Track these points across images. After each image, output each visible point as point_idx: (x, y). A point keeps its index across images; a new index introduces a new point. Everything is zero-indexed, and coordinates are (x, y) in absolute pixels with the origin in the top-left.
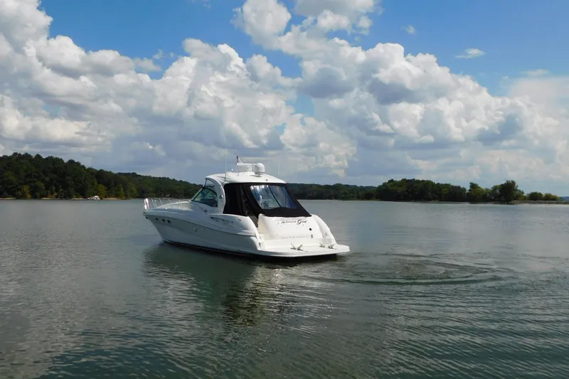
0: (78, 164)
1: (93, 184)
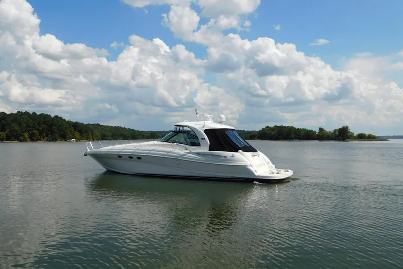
0: (61, 118)
1: (71, 131)
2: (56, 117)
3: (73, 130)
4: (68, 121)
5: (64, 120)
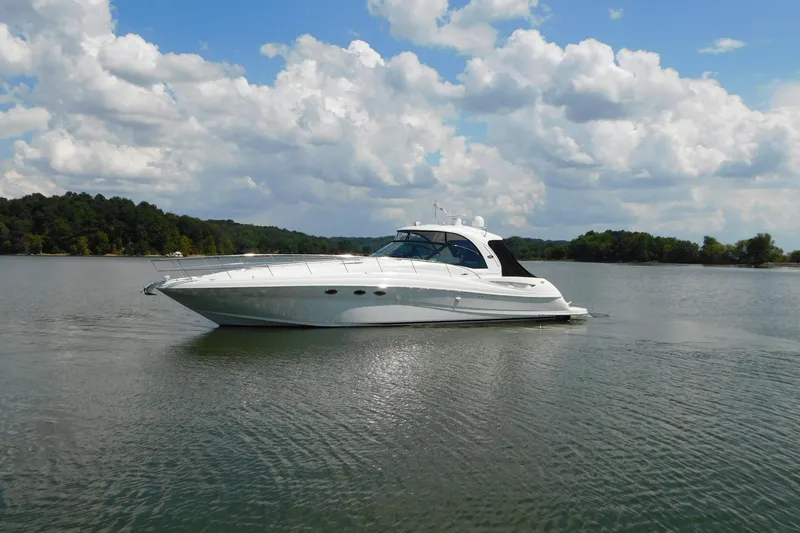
0: (153, 207)
1: (173, 235)
2: (144, 205)
3: (177, 233)
4: (168, 214)
5: (160, 211)
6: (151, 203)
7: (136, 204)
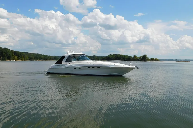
1: (13, 56)
2: (5, 48)
3: (14, 55)
4: (11, 51)
5: (9, 50)
6: (7, 48)
7: (3, 48)
